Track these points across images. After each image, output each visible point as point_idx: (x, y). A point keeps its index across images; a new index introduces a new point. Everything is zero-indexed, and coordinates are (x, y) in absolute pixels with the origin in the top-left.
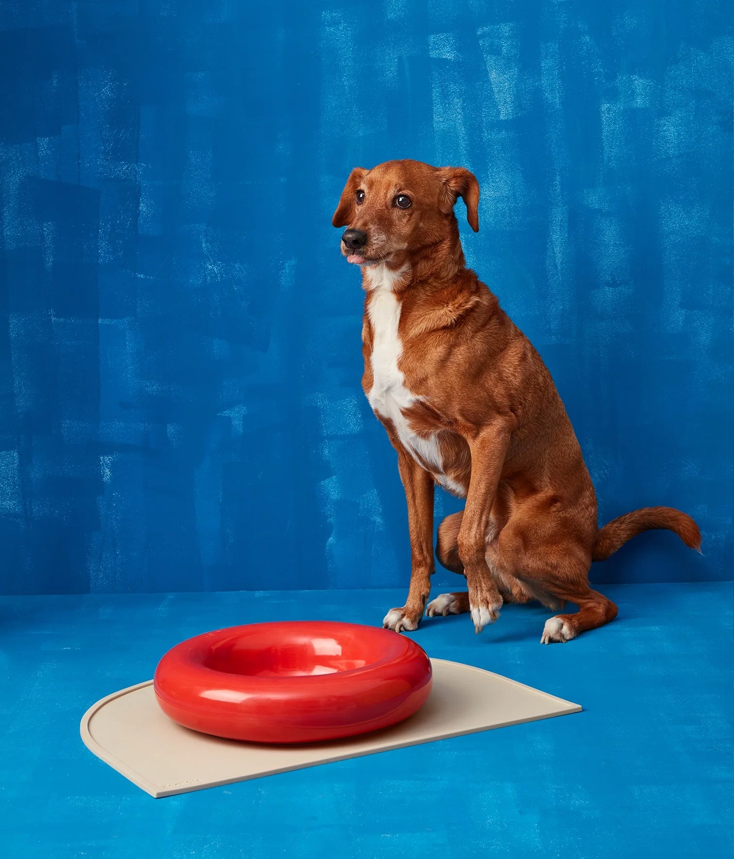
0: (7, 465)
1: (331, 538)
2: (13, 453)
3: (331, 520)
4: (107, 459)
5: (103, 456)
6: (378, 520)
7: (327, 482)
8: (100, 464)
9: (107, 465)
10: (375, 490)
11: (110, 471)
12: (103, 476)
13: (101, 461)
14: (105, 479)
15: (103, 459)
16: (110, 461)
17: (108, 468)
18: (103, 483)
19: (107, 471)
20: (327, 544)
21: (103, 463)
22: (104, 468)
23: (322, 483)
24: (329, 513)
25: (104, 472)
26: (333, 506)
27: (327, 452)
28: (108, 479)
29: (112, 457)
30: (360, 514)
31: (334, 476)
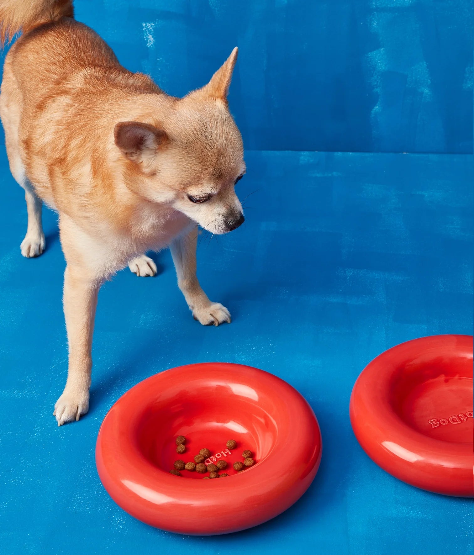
1: (377, 107)
3: (378, 90)
4: (150, 26)
5: (145, 22)
6: (426, 91)
7: (375, 53)
8: (143, 31)
9: (150, 31)
10: (425, 63)
11: (153, 37)
12: (146, 42)
13: (143, 27)
14: (149, 45)
15: (146, 25)
16: (152, 28)
17: (151, 34)
18: (147, 47)
19: (150, 37)
20: (373, 112)
21: (146, 30)
22: (147, 34)
23: (370, 54)
24: (376, 83)
25: (147, 38)
26: (379, 77)
27: (375, 24)
28: (152, 45)
29: (153, 24)
30: (407, 85)
31: (382, 48)
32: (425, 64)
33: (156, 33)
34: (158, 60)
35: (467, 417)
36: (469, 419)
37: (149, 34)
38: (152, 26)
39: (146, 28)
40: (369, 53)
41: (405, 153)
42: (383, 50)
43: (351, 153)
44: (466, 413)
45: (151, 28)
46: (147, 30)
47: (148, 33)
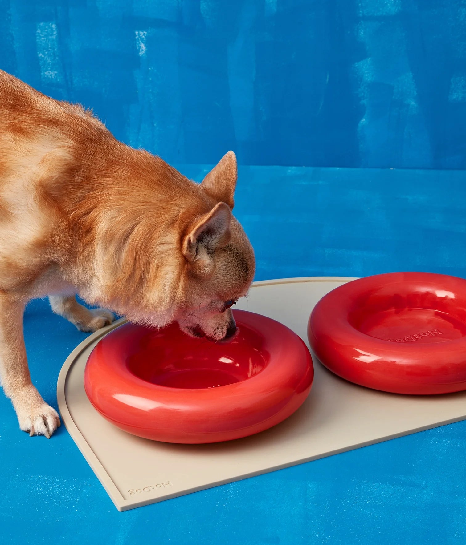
0: (45, 36)
1: (363, 120)
2: (52, 25)
3: (365, 102)
4: (142, 34)
5: (138, 31)
6: (413, 103)
7: (361, 63)
8: (136, 39)
9: (142, 40)
10: (411, 73)
11: (145, 46)
12: (139, 51)
13: (136, 36)
14: (141, 54)
15: (139, 34)
16: (145, 36)
17: (143, 43)
18: (139, 57)
19: (143, 46)
20: (360, 125)
21: (138, 38)
22: (139, 43)
23: (357, 65)
24: (363, 95)
25: (140, 47)
26: (366, 88)
27: (362, 33)
28: (144, 54)
29: (146, 32)
30: (393, 97)
31: (368, 58)
32: (411, 75)
33: (149, 42)
34: (149, 70)
35: (422, 336)
36: (423, 338)
37: (141, 43)
38: (144, 34)
39: (138, 36)
40: (356, 63)
41: (392, 169)
42: (370, 60)
43: (338, 168)
44: (420, 334)
45: (143, 37)
46: (140, 39)
47: (140, 41)
